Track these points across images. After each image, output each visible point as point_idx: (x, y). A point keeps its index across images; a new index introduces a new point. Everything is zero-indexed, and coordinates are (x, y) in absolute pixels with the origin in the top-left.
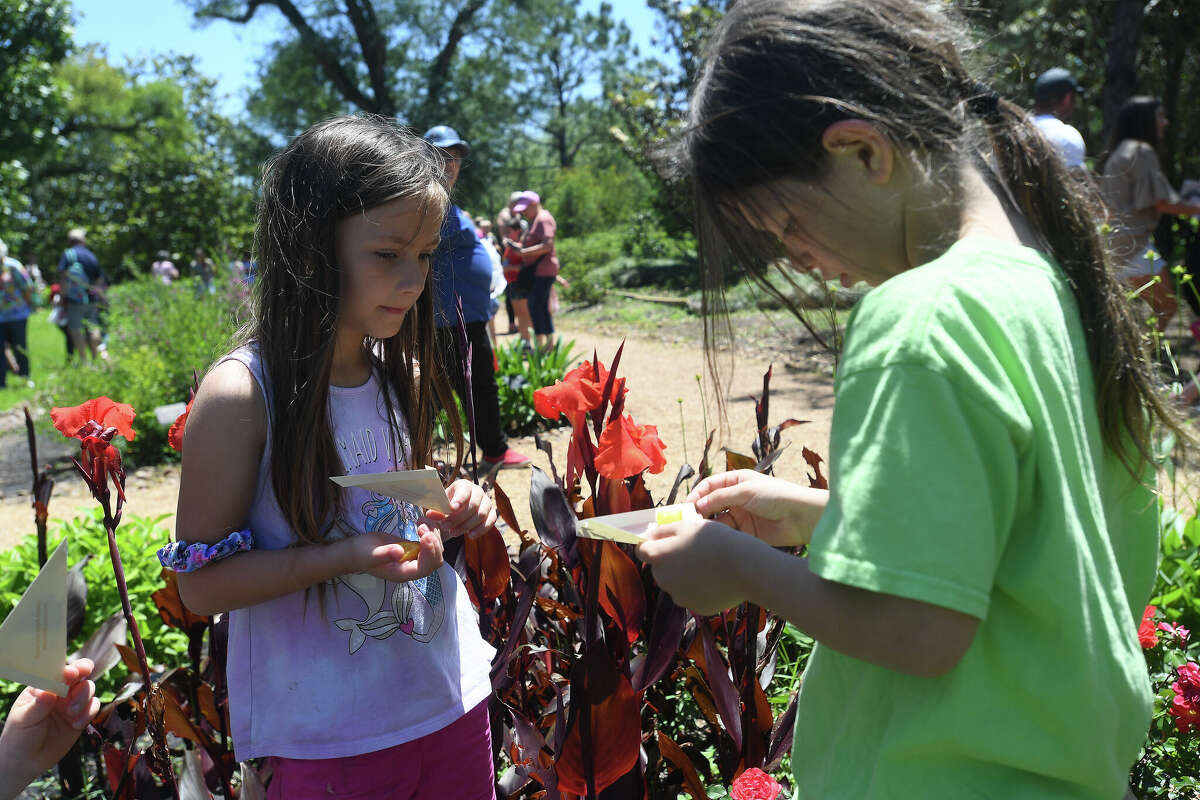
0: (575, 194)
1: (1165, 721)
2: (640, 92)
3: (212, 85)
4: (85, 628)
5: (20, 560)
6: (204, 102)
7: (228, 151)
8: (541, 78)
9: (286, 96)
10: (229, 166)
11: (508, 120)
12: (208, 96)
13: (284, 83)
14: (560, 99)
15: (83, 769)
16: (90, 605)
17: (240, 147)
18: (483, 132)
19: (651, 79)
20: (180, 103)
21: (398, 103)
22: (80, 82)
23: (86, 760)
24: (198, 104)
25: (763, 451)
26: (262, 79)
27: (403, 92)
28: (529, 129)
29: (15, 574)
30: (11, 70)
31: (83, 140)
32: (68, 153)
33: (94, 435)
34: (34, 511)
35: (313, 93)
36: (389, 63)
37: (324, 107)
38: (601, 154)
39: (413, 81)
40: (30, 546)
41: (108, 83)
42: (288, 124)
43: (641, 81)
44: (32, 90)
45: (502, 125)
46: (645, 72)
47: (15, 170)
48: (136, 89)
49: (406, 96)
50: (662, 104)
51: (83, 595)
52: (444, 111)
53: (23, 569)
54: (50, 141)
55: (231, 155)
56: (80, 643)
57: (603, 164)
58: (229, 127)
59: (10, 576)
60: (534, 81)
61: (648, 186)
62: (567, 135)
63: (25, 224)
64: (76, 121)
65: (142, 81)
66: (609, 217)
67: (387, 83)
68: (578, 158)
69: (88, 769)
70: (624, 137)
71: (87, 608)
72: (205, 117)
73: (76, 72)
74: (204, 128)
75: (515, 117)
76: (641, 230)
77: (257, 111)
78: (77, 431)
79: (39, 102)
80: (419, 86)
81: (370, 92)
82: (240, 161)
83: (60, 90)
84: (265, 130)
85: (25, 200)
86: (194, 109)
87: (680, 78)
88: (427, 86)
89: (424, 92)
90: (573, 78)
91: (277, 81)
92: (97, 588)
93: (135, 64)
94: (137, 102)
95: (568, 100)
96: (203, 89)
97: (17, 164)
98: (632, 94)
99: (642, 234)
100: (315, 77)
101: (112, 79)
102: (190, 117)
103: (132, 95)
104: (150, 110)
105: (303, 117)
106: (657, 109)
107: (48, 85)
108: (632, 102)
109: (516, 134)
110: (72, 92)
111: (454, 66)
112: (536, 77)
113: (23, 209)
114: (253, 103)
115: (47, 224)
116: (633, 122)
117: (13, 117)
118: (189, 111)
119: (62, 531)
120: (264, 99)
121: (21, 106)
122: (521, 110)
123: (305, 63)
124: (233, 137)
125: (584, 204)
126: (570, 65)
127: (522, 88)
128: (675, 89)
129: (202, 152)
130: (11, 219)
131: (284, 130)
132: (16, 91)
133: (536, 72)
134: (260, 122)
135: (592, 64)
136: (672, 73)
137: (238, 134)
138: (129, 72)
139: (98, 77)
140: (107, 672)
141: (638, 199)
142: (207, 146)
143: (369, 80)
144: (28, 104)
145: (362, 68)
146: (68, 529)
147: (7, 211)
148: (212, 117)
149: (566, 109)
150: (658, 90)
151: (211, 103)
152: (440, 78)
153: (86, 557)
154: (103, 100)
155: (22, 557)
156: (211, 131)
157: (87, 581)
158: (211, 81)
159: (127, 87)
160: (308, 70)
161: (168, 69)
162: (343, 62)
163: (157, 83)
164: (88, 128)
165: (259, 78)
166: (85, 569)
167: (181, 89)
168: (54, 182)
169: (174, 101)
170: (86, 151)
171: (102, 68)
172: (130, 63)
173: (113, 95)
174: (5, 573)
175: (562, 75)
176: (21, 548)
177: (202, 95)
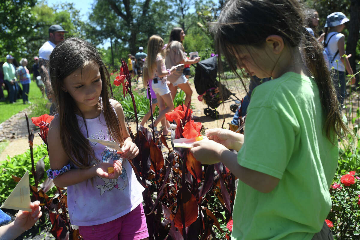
0: (187, 42)
1: (356, 206)
2: (207, 11)
3: (78, 12)
4: (45, 176)
5: (26, 157)
6: (76, 17)
7: (83, 32)
8: (177, 7)
9: (100, 15)
10: (84, 36)
11: (167, 20)
12: (77, 15)
13: (100, 10)
14: (183, 13)
15: (45, 216)
16: (46, 170)
17: (87, 31)
18: (159, 24)
19: (210, 7)
20: (69, 17)
21: (134, 16)
22: (40, 12)
23: (46, 214)
24: (74, 18)
25: (240, 123)
26: (93, 10)
27: (135, 13)
28: (173, 23)
29: (25, 161)
30: (20, 9)
31: (42, 29)
32: (37, 33)
33: (43, 125)
34: (29, 143)
35: (108, 14)
36: (131, 4)
37: (112, 18)
38: (195, 30)
39: (138, 9)
40: (29, 152)
41: (48, 12)
42: (101, 23)
43: (207, 8)
44: (26, 15)
45: (165, 22)
46: (208, 4)
47: (22, 40)
48: (56, 14)
49: (136, 14)
50: (213, 15)
51: (43, 167)
52: (148, 18)
53: (27, 159)
54: (31, 30)
55: (85, 33)
56: (43, 180)
57: (196, 33)
58: (84, 24)
59: (23, 161)
60: (175, 8)
61: (210, 40)
62: (185, 24)
63: (26, 55)
64: (39, 24)
65: (58, 11)
66: (198, 49)
67: (130, 10)
68: (188, 31)
69: (47, 216)
70: (202, 25)
71: (45, 170)
72: (77, 22)
73: (39, 9)
74: (76, 25)
75: (169, 19)
76: (207, 53)
77: (92, 19)
78: (39, 124)
79: (28, 19)
80: (140, 11)
81: (125, 13)
82: (87, 35)
83: (34, 15)
84: (94, 25)
85: (26, 48)
86: (73, 19)
87: (219, 7)
88: (142, 10)
89: (141, 12)
90: (186, 7)
91: (97, 10)
92: (48, 165)
93: (56, 6)
94: (57, 18)
95: (185, 14)
96: (76, 13)
97: (23, 38)
98: (204, 12)
99: (208, 55)
100: (109, 9)
101: (49, 11)
102: (72, 22)
103: (55, 15)
104: (61, 20)
105: (105, 21)
106: (212, 16)
107: (30, 14)
108: (204, 14)
109: (169, 25)
110: (37, 16)
111: (150, 4)
112: (175, 7)
113: (25, 50)
114: (91, 17)
115: (32, 55)
116: (204, 20)
117: (21, 24)
118: (72, 20)
119: (37, 148)
120: (94, 16)
121: (23, 20)
122: (171, 17)
123: (105, 5)
124: (85, 27)
125: (190, 46)
126: (186, 3)
127: (171, 10)
128: (217, 10)
129: (76, 32)
130: (22, 54)
131: (100, 25)
132: (21, 16)
133: (175, 5)
134: (93, 23)
135: (192, 2)
136: (216, 5)
137: (87, 27)
138: (54, 8)
139: (45, 11)
140: (51, 189)
141: (206, 44)
142: (77, 30)
143: (125, 9)
144: (25, 20)
145: (123, 5)
146: (39, 147)
147: (20, 52)
148: (79, 22)
149: (185, 17)
150: (212, 10)
151: (78, 17)
152: (146, 8)
153: (44, 156)
154: (47, 17)
155: (26, 156)
156: (79, 26)
157: (45, 163)
158: (78, 11)
159: (54, 13)
160: (107, 7)
161: (65, 7)
162: (117, 4)
163: (62, 12)
164: (43, 26)
165: (92, 10)
166: (44, 159)
167: (69, 13)
168: (33, 42)
169: (67, 17)
170: (42, 33)
171: (46, 8)
172: (54, 6)
173: (49, 16)
174: (22, 160)
175: (183, 6)
176: (26, 153)
177: (76, 15)
